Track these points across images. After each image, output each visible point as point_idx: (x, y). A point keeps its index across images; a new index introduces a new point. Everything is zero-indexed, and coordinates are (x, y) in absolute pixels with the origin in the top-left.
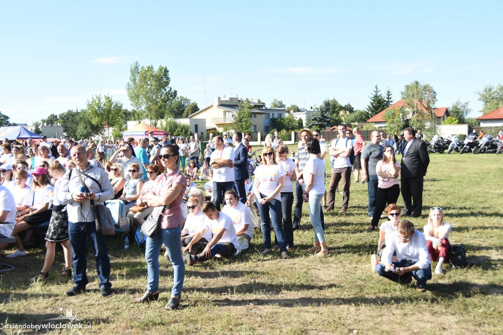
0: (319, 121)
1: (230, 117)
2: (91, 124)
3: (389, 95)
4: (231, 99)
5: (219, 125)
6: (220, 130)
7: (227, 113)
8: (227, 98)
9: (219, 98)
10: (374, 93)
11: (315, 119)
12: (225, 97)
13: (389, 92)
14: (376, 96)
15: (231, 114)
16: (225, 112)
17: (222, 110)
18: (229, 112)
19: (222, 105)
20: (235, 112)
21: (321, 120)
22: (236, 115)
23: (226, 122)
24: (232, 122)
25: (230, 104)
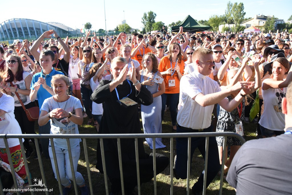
1: (263, 23)
4: (262, 15)
9: (257, 15)
12: (259, 15)
16: (259, 21)
17: (258, 20)
18: (261, 21)
19: (258, 18)
20: (265, 21)
22: (265, 23)
23: (260, 26)
24: (263, 25)
25: (260, 18)
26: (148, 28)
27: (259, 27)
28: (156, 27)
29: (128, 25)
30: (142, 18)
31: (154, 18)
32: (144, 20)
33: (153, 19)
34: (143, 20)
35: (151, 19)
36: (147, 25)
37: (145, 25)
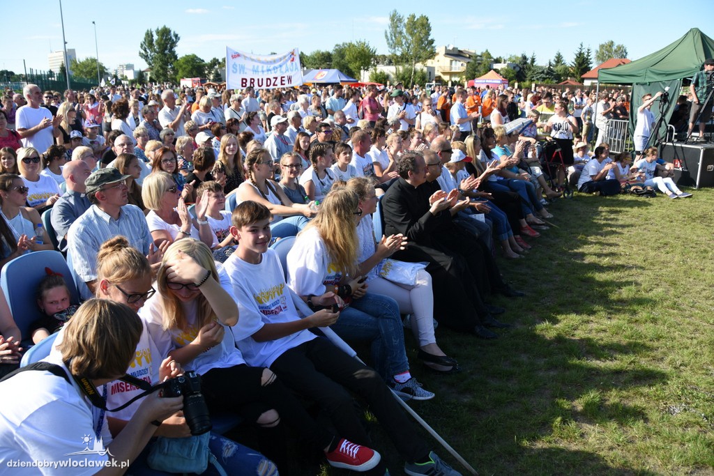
0: (547, 74)
2: (347, 68)
3: (588, 53)
4: (454, 48)
5: (444, 73)
6: (446, 78)
7: (454, 62)
8: (450, 48)
9: (446, 47)
10: (579, 50)
11: (543, 72)
12: (448, 46)
13: (589, 50)
14: (580, 54)
15: (459, 64)
16: (451, 61)
17: (448, 59)
18: (456, 61)
19: (448, 53)
20: (464, 62)
21: (548, 73)
22: (465, 65)
23: (453, 71)
24: (460, 71)
25: (452, 53)
26: (158, 71)
27: (451, 74)
28: (185, 68)
29: (100, 61)
30: (142, 44)
31: (173, 44)
32: (148, 50)
33: (172, 48)
34: (145, 51)
35: (166, 49)
36: (155, 62)
37: (150, 64)
